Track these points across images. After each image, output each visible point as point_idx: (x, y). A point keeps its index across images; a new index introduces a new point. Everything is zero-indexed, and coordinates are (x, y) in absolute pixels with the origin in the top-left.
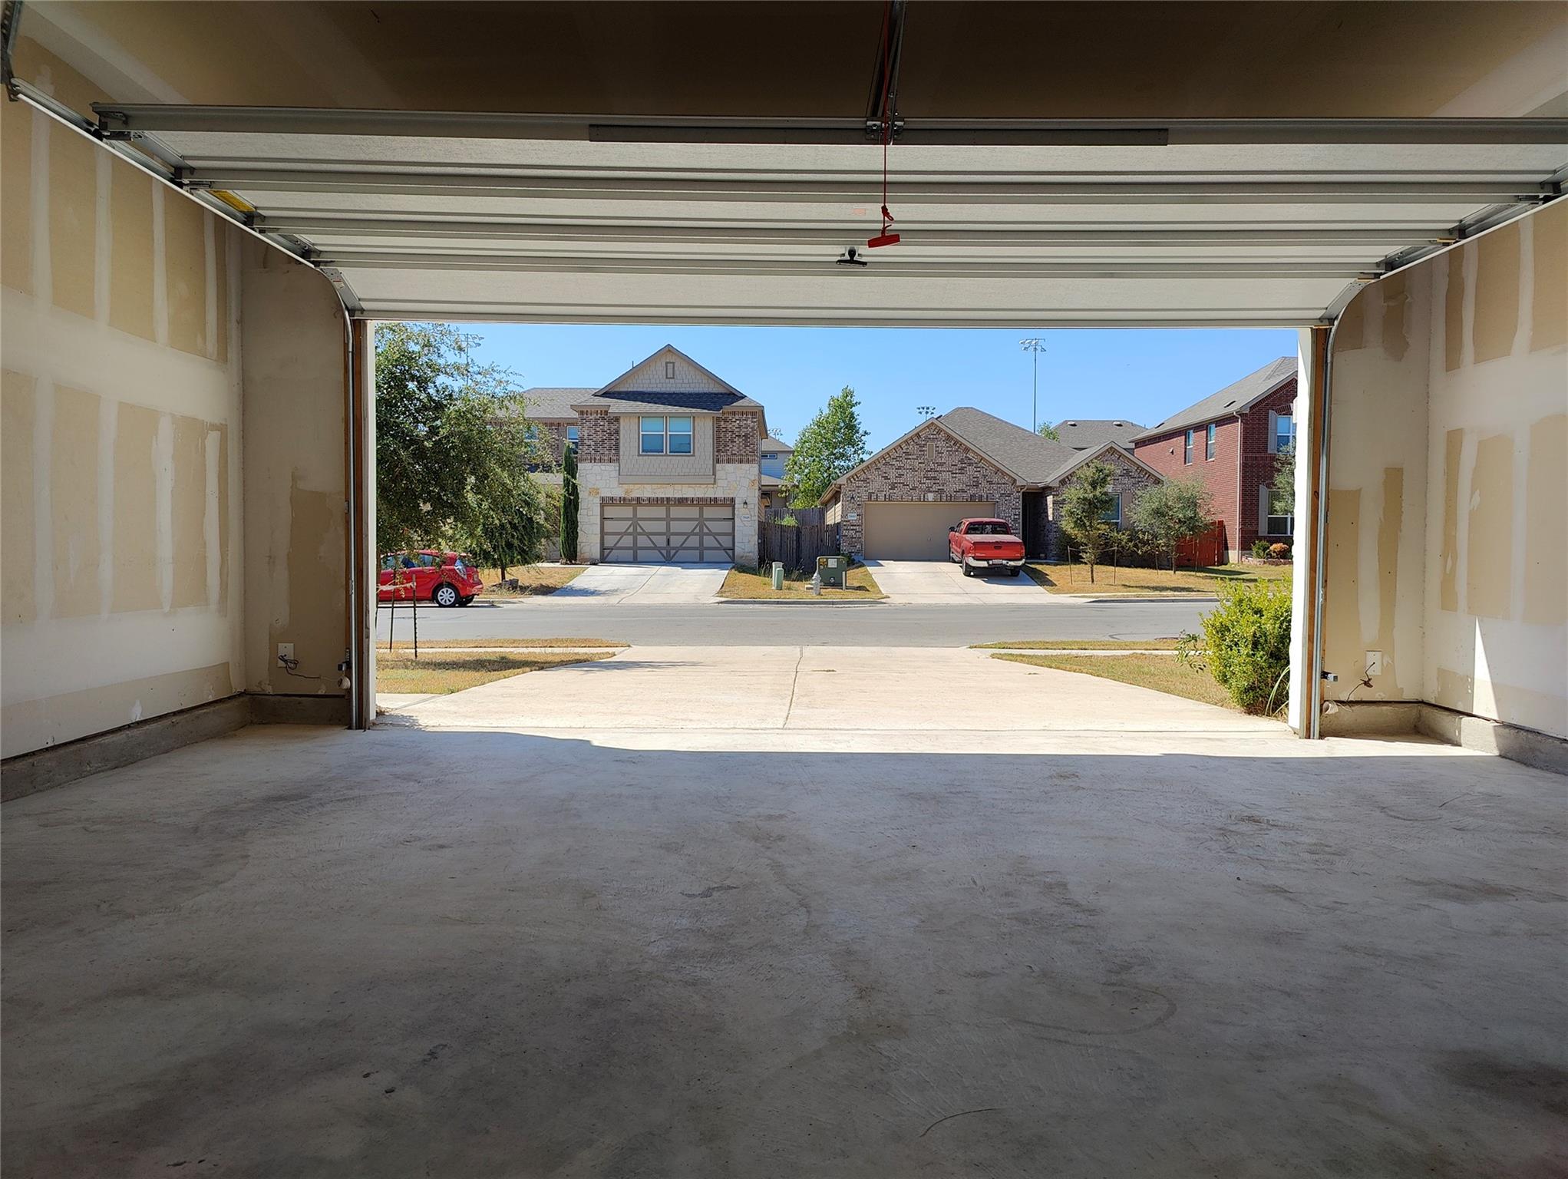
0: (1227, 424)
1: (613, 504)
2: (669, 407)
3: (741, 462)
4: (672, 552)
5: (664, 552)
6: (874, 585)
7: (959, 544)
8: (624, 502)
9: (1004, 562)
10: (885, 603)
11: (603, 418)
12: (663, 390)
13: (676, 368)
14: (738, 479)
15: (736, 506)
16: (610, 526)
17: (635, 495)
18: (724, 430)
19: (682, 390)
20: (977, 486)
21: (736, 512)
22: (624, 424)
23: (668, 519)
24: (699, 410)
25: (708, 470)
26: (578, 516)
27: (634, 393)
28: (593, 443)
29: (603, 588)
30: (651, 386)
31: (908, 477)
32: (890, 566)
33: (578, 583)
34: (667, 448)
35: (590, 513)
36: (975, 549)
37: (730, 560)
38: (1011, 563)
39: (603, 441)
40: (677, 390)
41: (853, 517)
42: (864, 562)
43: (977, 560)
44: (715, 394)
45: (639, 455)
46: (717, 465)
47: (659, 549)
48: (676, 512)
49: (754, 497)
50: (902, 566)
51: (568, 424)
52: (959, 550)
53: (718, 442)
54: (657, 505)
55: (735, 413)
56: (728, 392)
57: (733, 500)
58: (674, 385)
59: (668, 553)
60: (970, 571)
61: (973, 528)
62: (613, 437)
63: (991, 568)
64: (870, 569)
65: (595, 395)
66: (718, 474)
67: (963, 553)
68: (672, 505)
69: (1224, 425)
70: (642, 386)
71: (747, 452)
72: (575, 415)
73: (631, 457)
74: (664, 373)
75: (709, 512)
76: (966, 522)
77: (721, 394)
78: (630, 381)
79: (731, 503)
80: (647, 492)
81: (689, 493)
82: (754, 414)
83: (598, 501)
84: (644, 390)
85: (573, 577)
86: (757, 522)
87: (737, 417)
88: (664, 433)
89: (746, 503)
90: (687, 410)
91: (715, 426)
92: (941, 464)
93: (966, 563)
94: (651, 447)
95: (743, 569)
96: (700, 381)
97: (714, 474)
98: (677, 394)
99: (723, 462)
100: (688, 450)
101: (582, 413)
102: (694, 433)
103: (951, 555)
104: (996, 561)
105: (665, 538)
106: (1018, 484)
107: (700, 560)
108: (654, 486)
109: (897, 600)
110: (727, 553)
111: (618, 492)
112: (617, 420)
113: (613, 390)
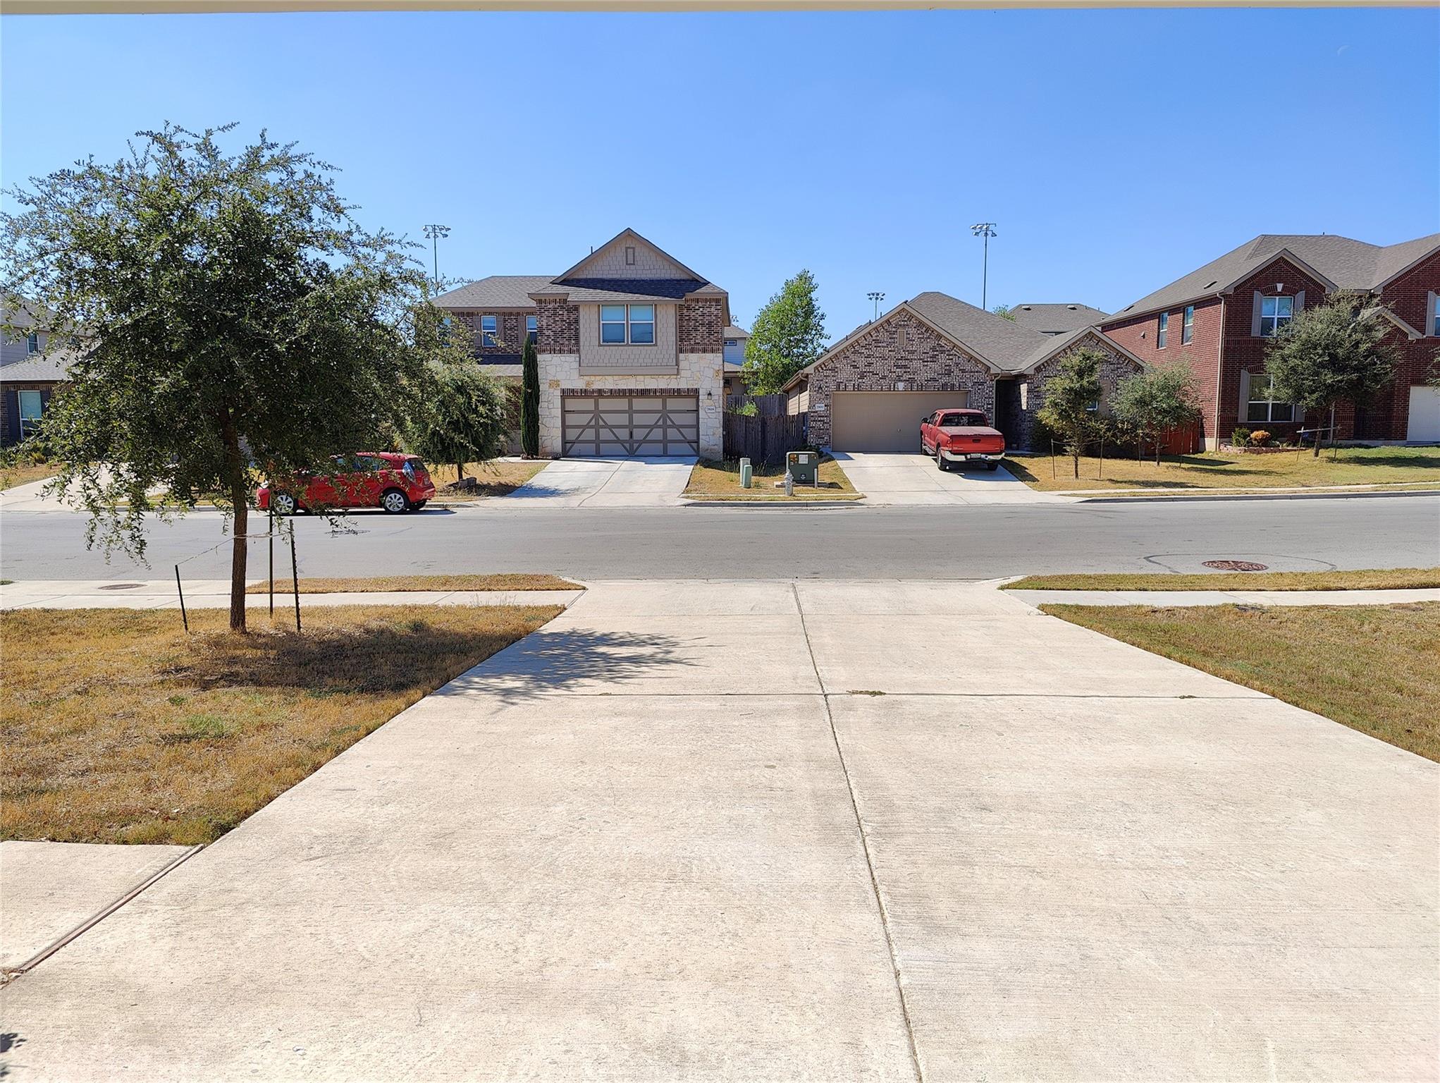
0: (1207, 306)
1: (574, 397)
2: (631, 295)
3: (704, 351)
4: (636, 445)
5: (627, 445)
6: (846, 481)
7: (933, 437)
8: (585, 394)
9: (983, 456)
10: (863, 505)
11: (562, 308)
12: (624, 277)
13: (636, 254)
14: (702, 369)
15: (700, 397)
16: (572, 419)
17: (596, 386)
18: (687, 318)
19: (644, 277)
20: (949, 375)
21: (700, 404)
22: (583, 312)
23: (631, 412)
24: (661, 298)
25: (670, 360)
26: (539, 409)
27: (593, 280)
28: (552, 333)
29: (563, 487)
30: (611, 272)
31: (878, 366)
32: (859, 458)
33: (538, 481)
34: (628, 338)
35: (551, 406)
36: (952, 443)
37: (694, 453)
38: (991, 457)
39: (562, 331)
40: (638, 277)
41: (820, 407)
42: (834, 455)
43: (955, 454)
44: (677, 280)
45: (600, 345)
46: (681, 355)
47: (622, 442)
48: (639, 404)
49: (717, 387)
50: (873, 459)
51: (528, 313)
52: (933, 442)
53: (681, 332)
54: (619, 397)
55: (697, 300)
56: (690, 278)
57: (697, 391)
58: (635, 272)
59: (631, 446)
60: (946, 466)
61: (947, 420)
62: (572, 327)
63: (970, 462)
64: (841, 463)
65: (553, 283)
66: (682, 364)
67: (939, 446)
68: (635, 397)
69: (1204, 307)
70: (601, 272)
71: (711, 341)
72: (533, 304)
73: (592, 348)
74: (625, 259)
75: (673, 404)
76: (941, 413)
77: (684, 280)
78: (589, 268)
79: (694, 394)
80: (608, 383)
81: (651, 383)
82: (717, 301)
83: (558, 393)
84: (605, 277)
85: (533, 474)
86: (721, 414)
87: (700, 304)
88: (625, 322)
89: (710, 394)
90: (649, 298)
91: (678, 314)
92: (913, 352)
93: (942, 457)
94: (611, 337)
95: (707, 463)
96: (662, 267)
97: (677, 364)
98: (638, 281)
99: (686, 351)
100: (650, 340)
101: (540, 301)
102: (656, 321)
103: (924, 447)
104: (974, 456)
105: (627, 431)
106: (992, 372)
107: (664, 454)
108: (616, 378)
109: (874, 500)
110: (691, 446)
111: (579, 384)
112: (576, 308)
113: (571, 278)
